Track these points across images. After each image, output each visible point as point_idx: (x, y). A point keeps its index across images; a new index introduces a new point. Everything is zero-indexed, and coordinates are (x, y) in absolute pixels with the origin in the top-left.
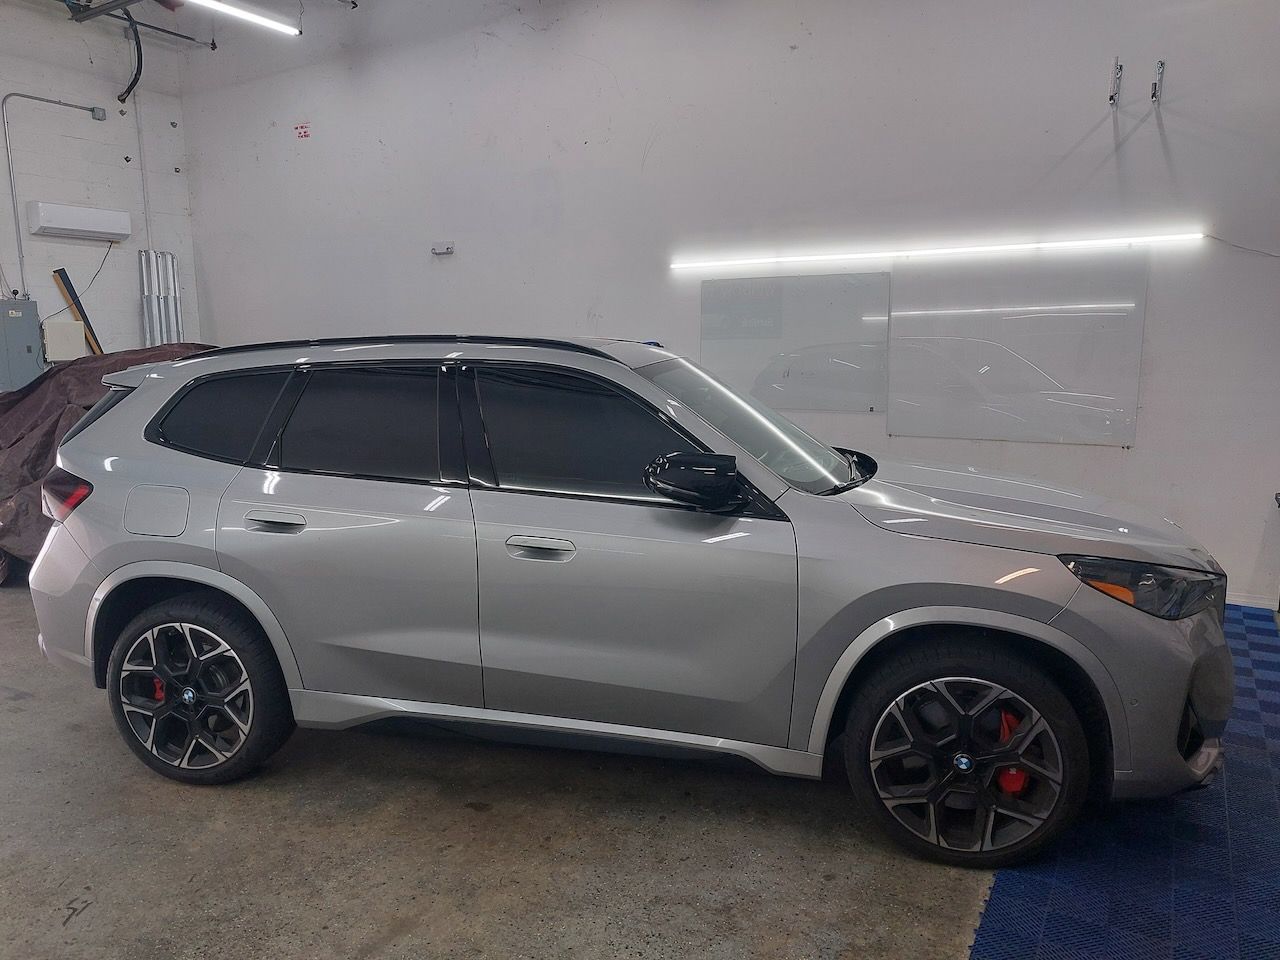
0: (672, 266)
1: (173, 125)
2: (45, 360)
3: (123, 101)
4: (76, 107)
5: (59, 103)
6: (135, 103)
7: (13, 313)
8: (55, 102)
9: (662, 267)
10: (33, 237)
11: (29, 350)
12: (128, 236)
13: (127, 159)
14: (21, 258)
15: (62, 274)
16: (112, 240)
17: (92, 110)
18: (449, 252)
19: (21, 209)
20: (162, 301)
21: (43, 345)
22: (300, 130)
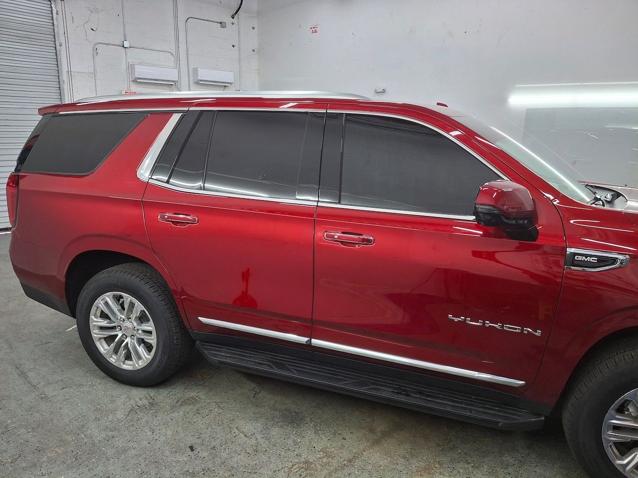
0: (509, 100)
1: (253, 28)
3: (233, 18)
4: (214, 22)
5: (208, 20)
6: (238, 18)
8: (206, 20)
9: (503, 100)
10: (195, 85)
12: (232, 83)
13: (233, 46)
16: (225, 86)
17: (221, 23)
18: (384, 91)
19: (191, 71)
22: (313, 29)
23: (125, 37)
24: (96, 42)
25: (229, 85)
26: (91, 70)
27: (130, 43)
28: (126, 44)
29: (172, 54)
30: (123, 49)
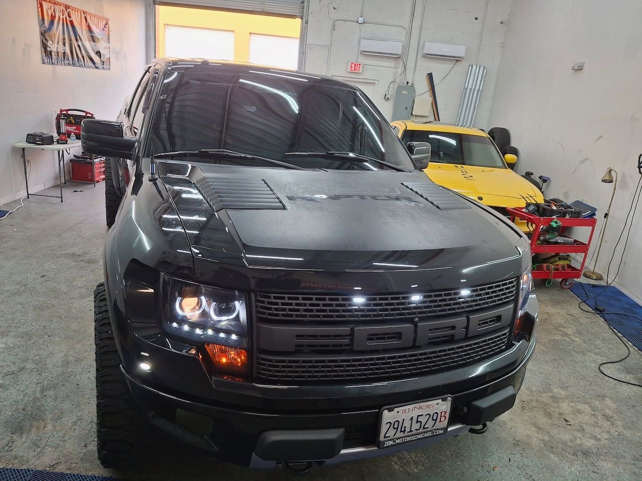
2: (412, 114)
7: (404, 92)
10: (423, 58)
11: (406, 109)
12: (463, 57)
13: (476, 19)
14: (416, 67)
15: (430, 76)
16: (457, 60)
20: (472, 90)
21: (413, 107)
23: (362, 13)
24: (336, 18)
25: (460, 59)
26: (328, 43)
27: (364, 19)
28: (361, 20)
29: (404, 29)
30: (358, 25)
